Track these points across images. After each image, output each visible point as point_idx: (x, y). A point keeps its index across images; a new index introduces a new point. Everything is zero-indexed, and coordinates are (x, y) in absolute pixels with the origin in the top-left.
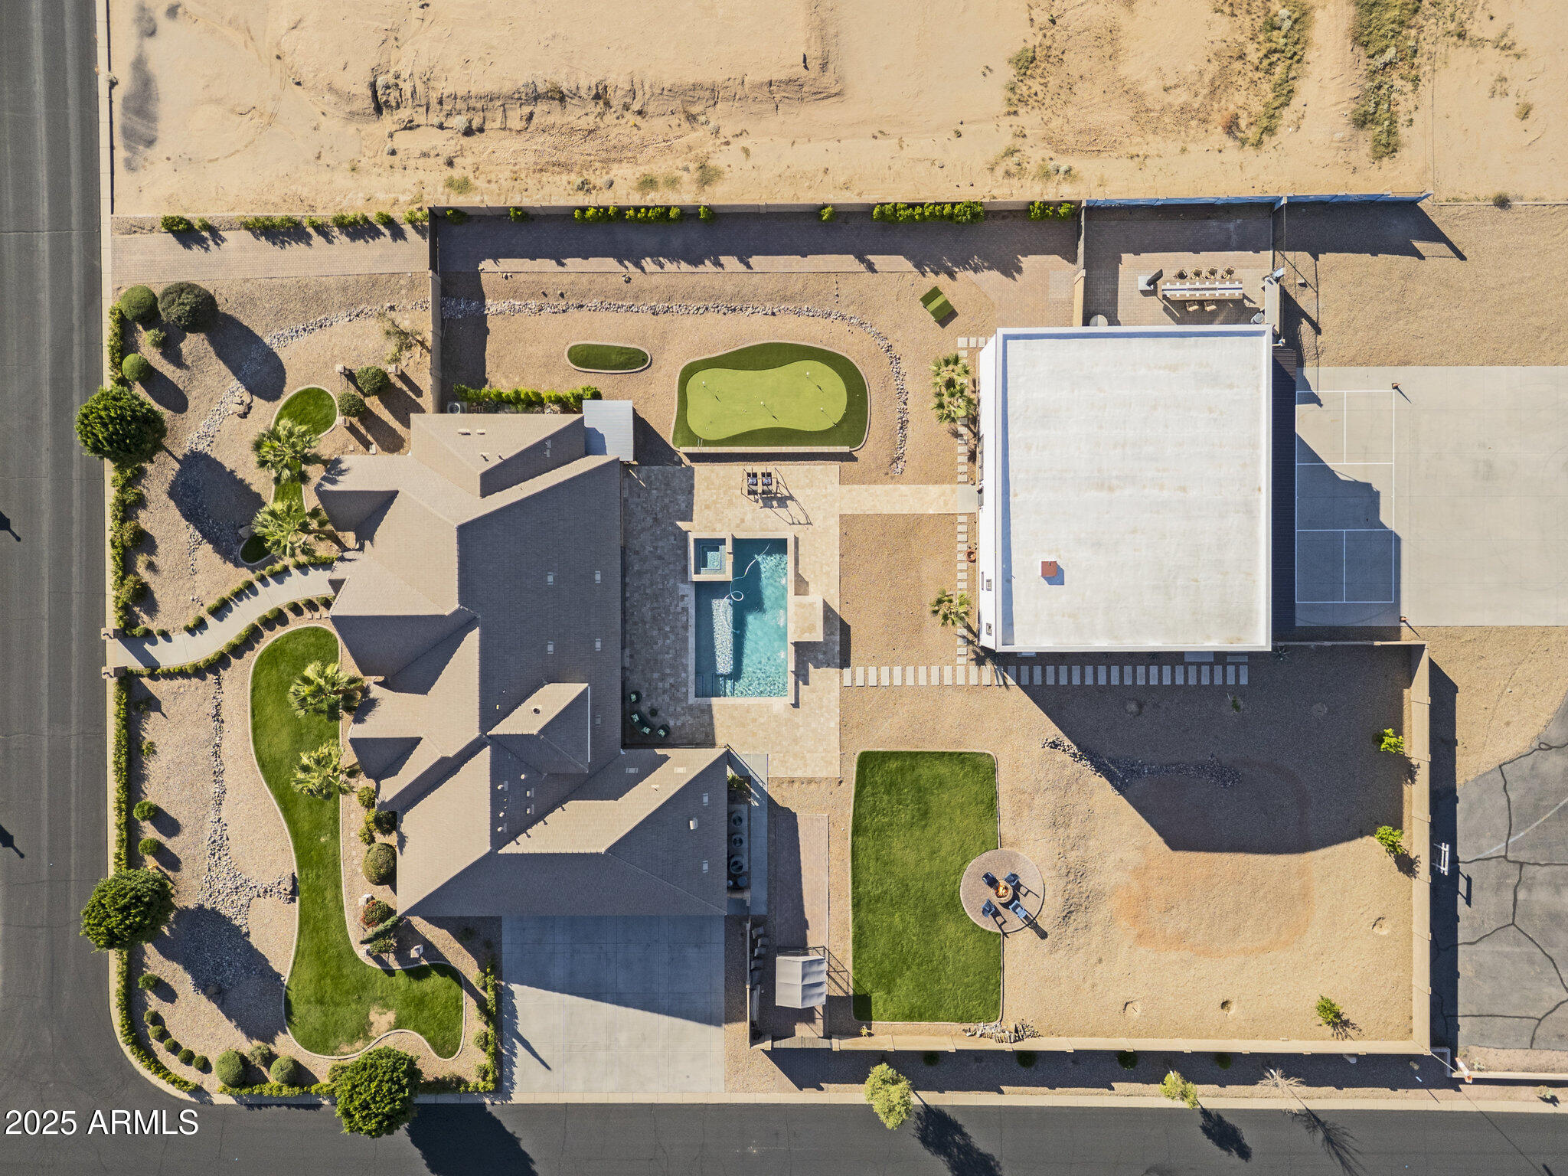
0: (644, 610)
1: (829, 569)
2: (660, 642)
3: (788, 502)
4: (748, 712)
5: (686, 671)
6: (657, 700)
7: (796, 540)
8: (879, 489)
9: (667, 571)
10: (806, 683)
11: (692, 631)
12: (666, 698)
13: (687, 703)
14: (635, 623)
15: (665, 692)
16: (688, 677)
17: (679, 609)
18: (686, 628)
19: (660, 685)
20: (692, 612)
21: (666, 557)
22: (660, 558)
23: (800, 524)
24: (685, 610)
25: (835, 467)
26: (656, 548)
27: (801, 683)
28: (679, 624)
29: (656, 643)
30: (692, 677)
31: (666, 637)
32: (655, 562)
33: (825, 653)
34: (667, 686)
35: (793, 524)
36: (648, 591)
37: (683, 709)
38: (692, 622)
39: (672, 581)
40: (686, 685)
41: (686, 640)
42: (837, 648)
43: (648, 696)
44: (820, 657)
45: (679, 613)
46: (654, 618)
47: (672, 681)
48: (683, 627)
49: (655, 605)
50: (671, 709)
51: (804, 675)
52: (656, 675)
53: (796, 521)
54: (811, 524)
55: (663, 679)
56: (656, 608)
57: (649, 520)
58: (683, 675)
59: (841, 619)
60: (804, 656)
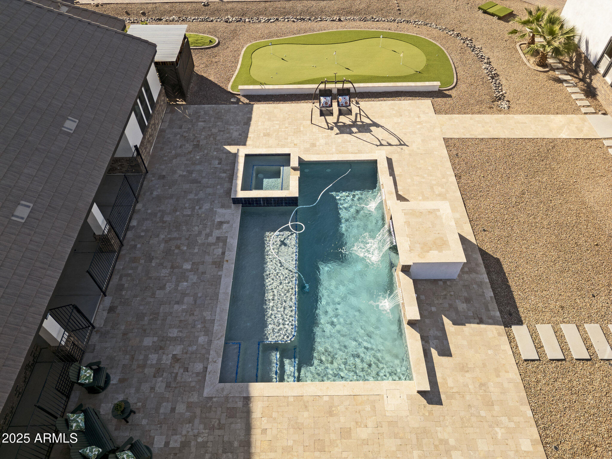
0: (154, 241)
1: (443, 190)
2: (169, 287)
3: (372, 128)
4: (331, 413)
5: (208, 332)
6: (138, 390)
7: (390, 162)
8: (486, 117)
9: (201, 195)
10: (446, 352)
11: (229, 267)
12: (160, 385)
13: (201, 394)
14: (134, 260)
15: (159, 371)
16: (210, 342)
17: (211, 239)
18: (219, 264)
19: (153, 358)
20: (233, 242)
21: (204, 181)
22: (195, 181)
23: (390, 145)
24: (222, 240)
25: (428, 102)
26: (190, 172)
27: (434, 352)
28: (208, 259)
29: (163, 288)
30: (219, 343)
31: (183, 277)
32: (186, 186)
33: (468, 300)
34: (167, 360)
35: (381, 145)
36: (167, 218)
37: (190, 406)
38: (231, 255)
39: (207, 206)
40: (205, 359)
41: (216, 281)
42: (489, 293)
43: (121, 381)
44: (462, 306)
45: (210, 245)
46: (168, 252)
47: (177, 350)
48: (214, 263)
49: (175, 235)
50: (165, 408)
51: (436, 338)
52: (148, 341)
53: (384, 143)
54: (405, 145)
55: (159, 348)
56: (174, 239)
57: (189, 147)
58: (202, 339)
59: (481, 250)
60: (430, 305)
